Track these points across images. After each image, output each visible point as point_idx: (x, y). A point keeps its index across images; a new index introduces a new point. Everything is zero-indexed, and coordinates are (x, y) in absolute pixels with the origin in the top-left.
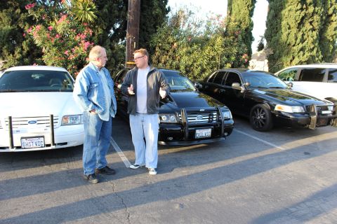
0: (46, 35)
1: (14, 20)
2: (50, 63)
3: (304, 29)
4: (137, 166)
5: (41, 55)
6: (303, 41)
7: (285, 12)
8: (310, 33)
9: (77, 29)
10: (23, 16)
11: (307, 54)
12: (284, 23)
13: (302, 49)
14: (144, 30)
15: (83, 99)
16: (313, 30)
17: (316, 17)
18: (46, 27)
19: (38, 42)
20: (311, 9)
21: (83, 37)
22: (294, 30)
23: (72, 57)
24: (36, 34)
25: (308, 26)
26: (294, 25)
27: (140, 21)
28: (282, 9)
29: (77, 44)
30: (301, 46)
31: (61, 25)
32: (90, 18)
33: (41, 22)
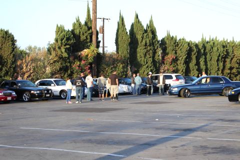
3: (147, 57)
6: (147, 63)
7: (138, 50)
8: (149, 59)
11: (150, 69)
12: (138, 55)
13: (147, 67)
16: (150, 57)
17: (151, 51)
20: (149, 48)
22: (143, 58)
25: (148, 56)
26: (143, 56)
28: (137, 49)
30: (147, 65)
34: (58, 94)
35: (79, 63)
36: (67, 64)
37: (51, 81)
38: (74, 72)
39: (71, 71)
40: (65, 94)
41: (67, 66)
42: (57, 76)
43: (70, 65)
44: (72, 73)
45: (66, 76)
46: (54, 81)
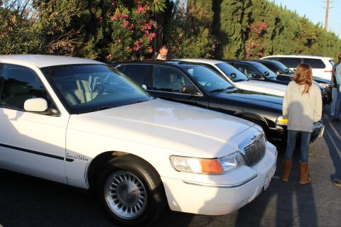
7: (223, 4)
12: (223, 15)
17: (240, 11)
22: (230, 22)
34: (77, 175)
35: (126, 11)
36: (93, 10)
37: (29, 73)
38: (113, 36)
39: (104, 33)
40: (133, 187)
41: (93, 15)
42: (63, 43)
43: (103, 15)
44: (108, 39)
45: (90, 45)
46: (44, 70)
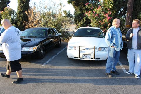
0: (93, 15)
1: (81, 10)
2: (93, 26)
4: (129, 73)
5: (90, 23)
9: (105, 12)
10: (84, 8)
14: (135, 11)
15: (109, 41)
18: (93, 11)
19: (89, 18)
21: (107, 15)
23: (102, 23)
24: (89, 14)
27: (134, 6)
29: (104, 18)
31: (98, 10)
32: (110, 7)
33: (91, 9)
